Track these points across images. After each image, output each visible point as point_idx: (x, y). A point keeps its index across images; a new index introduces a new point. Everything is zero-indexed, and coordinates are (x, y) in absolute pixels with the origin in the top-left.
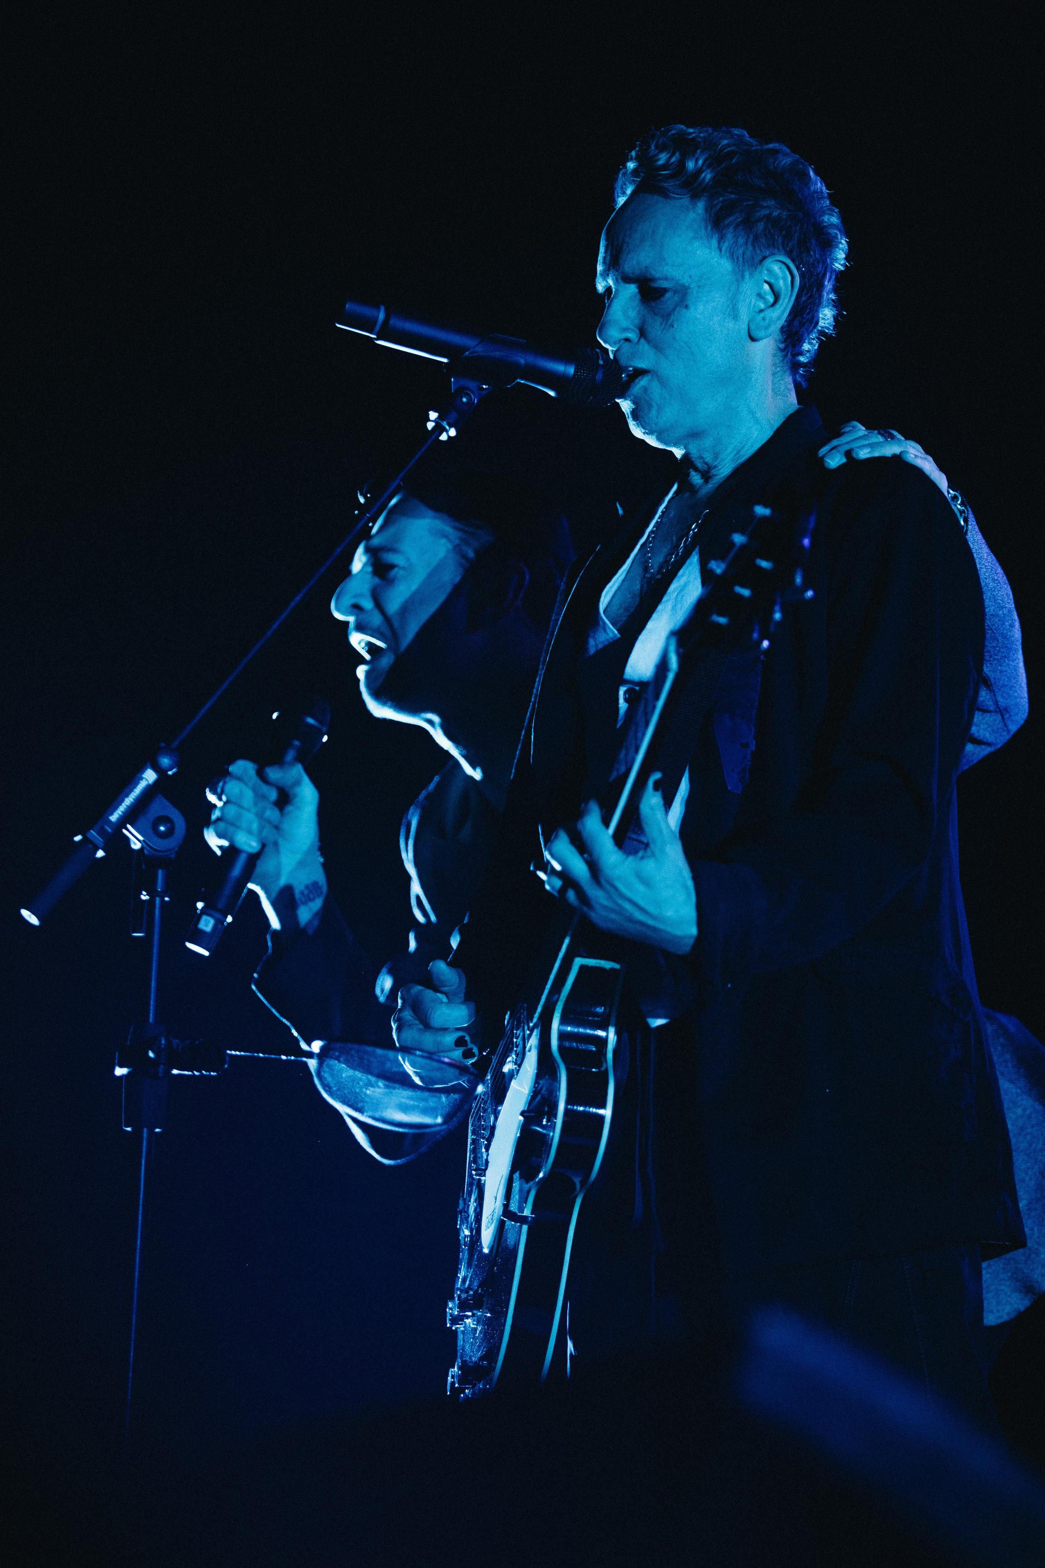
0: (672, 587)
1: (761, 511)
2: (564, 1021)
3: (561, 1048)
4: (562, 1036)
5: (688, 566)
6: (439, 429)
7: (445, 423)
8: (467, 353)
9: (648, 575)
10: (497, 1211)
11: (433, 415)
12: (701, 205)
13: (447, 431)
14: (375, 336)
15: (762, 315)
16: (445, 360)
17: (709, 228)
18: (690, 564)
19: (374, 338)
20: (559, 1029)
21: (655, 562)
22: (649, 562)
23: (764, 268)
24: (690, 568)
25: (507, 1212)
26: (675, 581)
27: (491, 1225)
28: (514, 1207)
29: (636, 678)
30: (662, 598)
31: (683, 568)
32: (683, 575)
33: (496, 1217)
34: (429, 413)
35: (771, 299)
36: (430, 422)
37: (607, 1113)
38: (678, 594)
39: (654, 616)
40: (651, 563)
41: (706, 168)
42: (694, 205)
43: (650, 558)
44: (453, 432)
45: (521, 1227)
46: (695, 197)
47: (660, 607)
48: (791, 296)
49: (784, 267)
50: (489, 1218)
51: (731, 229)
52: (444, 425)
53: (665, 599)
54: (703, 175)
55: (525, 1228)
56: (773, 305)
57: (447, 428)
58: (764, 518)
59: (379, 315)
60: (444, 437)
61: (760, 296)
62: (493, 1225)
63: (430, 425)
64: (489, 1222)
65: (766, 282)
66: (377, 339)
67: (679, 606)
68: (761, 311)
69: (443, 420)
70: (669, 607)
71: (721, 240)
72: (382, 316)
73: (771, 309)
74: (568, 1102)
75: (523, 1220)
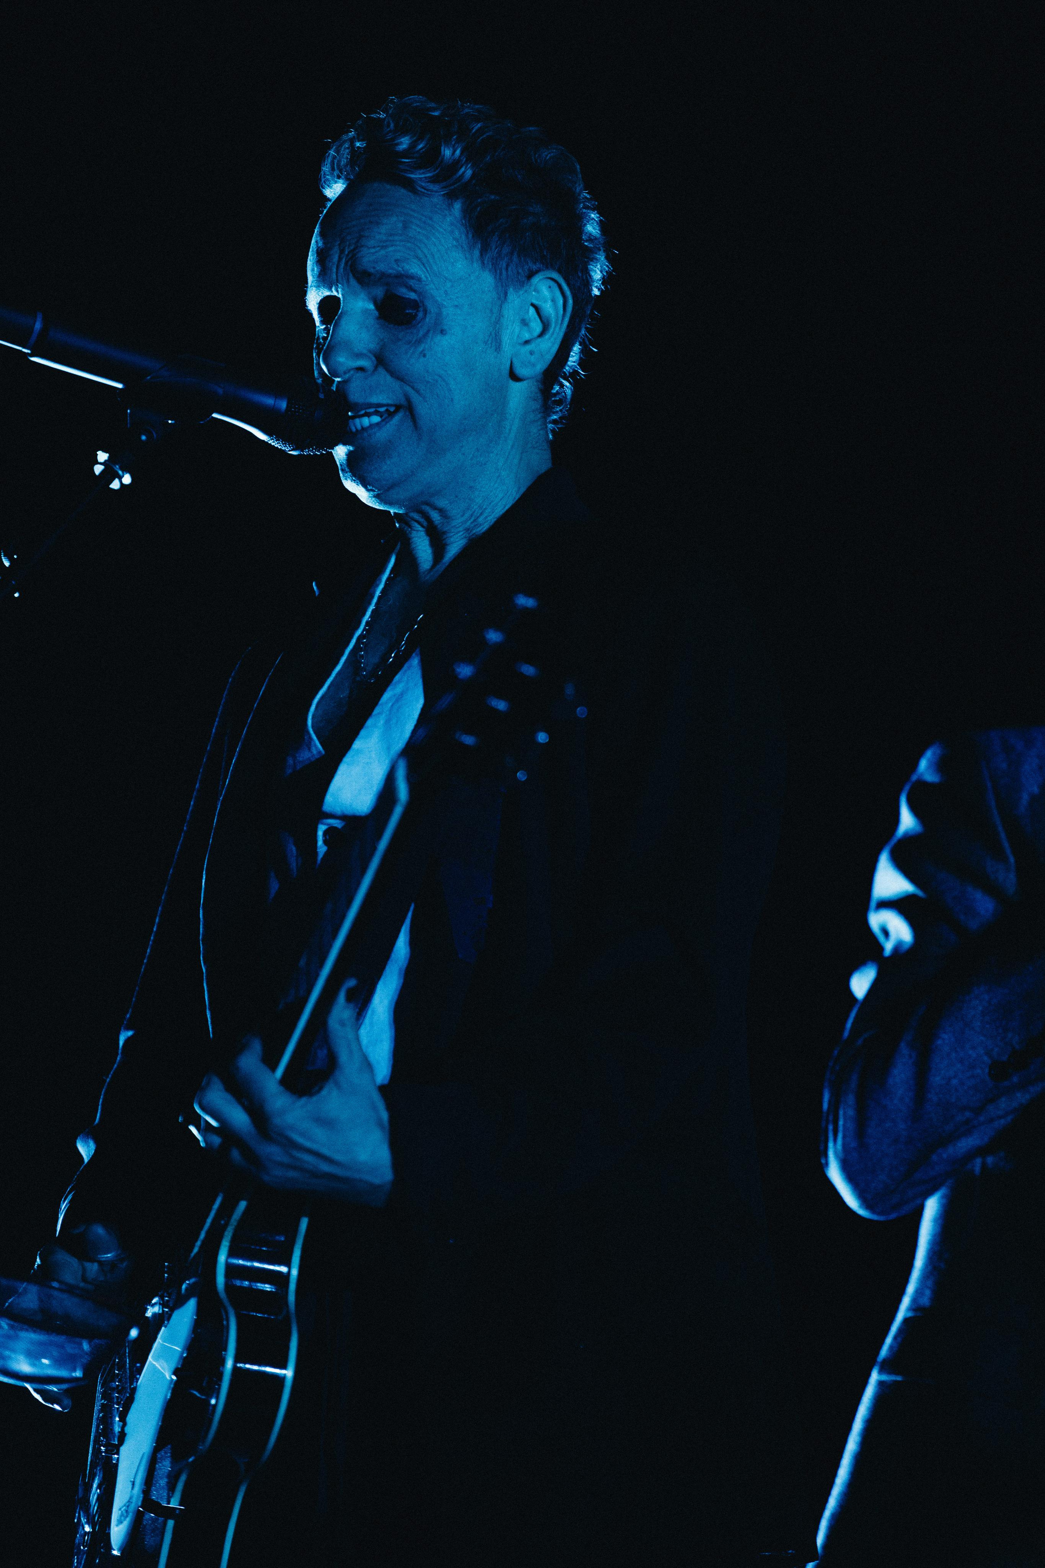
0: (386, 696)
1: (524, 601)
2: (232, 1254)
3: (228, 1286)
4: (232, 1271)
5: (406, 671)
6: (110, 474)
7: (117, 467)
8: (149, 378)
9: (358, 679)
10: (134, 1500)
11: (102, 456)
12: (457, 206)
13: (120, 478)
14: (29, 351)
15: (528, 347)
16: (120, 386)
17: (470, 236)
18: (409, 668)
19: (28, 353)
20: (227, 1261)
21: (370, 661)
22: (362, 663)
23: (533, 288)
24: (409, 673)
25: (148, 1503)
26: (389, 688)
27: (125, 1520)
28: (158, 1494)
29: (338, 810)
30: (373, 711)
31: (400, 673)
32: (399, 682)
33: (132, 1507)
34: (98, 453)
35: (537, 327)
36: (98, 465)
37: (288, 1373)
38: (392, 705)
39: (363, 733)
40: (364, 663)
41: (467, 161)
42: (450, 206)
43: (362, 656)
44: (127, 479)
45: (165, 1524)
46: (451, 196)
47: (370, 722)
48: (562, 323)
49: (552, 283)
50: (122, 1510)
51: (495, 238)
52: (116, 469)
53: (376, 711)
54: (463, 169)
55: (171, 1523)
56: (541, 335)
57: (120, 473)
58: (525, 610)
59: (34, 324)
60: (115, 485)
61: (524, 323)
62: (128, 1519)
63: (98, 469)
64: (122, 1515)
65: (533, 305)
66: (32, 355)
67: (394, 721)
68: (527, 342)
69: (115, 464)
70: (381, 721)
71: (483, 251)
72: (38, 326)
73: (539, 340)
74: (237, 1360)
75: (169, 1513)
